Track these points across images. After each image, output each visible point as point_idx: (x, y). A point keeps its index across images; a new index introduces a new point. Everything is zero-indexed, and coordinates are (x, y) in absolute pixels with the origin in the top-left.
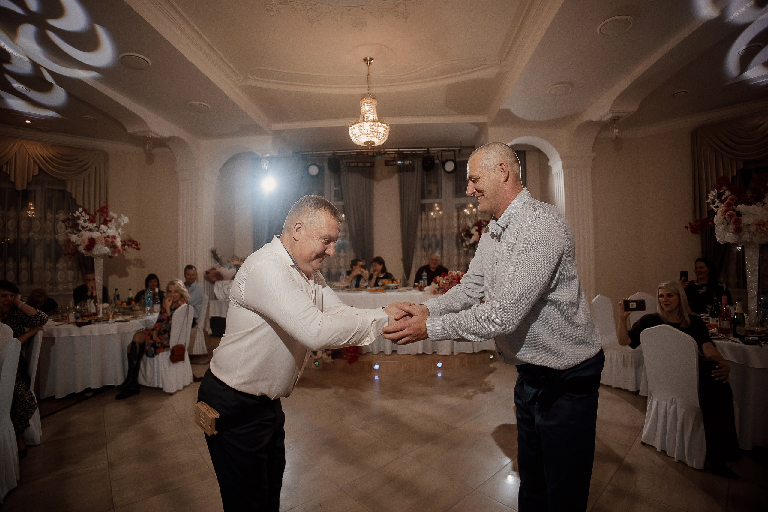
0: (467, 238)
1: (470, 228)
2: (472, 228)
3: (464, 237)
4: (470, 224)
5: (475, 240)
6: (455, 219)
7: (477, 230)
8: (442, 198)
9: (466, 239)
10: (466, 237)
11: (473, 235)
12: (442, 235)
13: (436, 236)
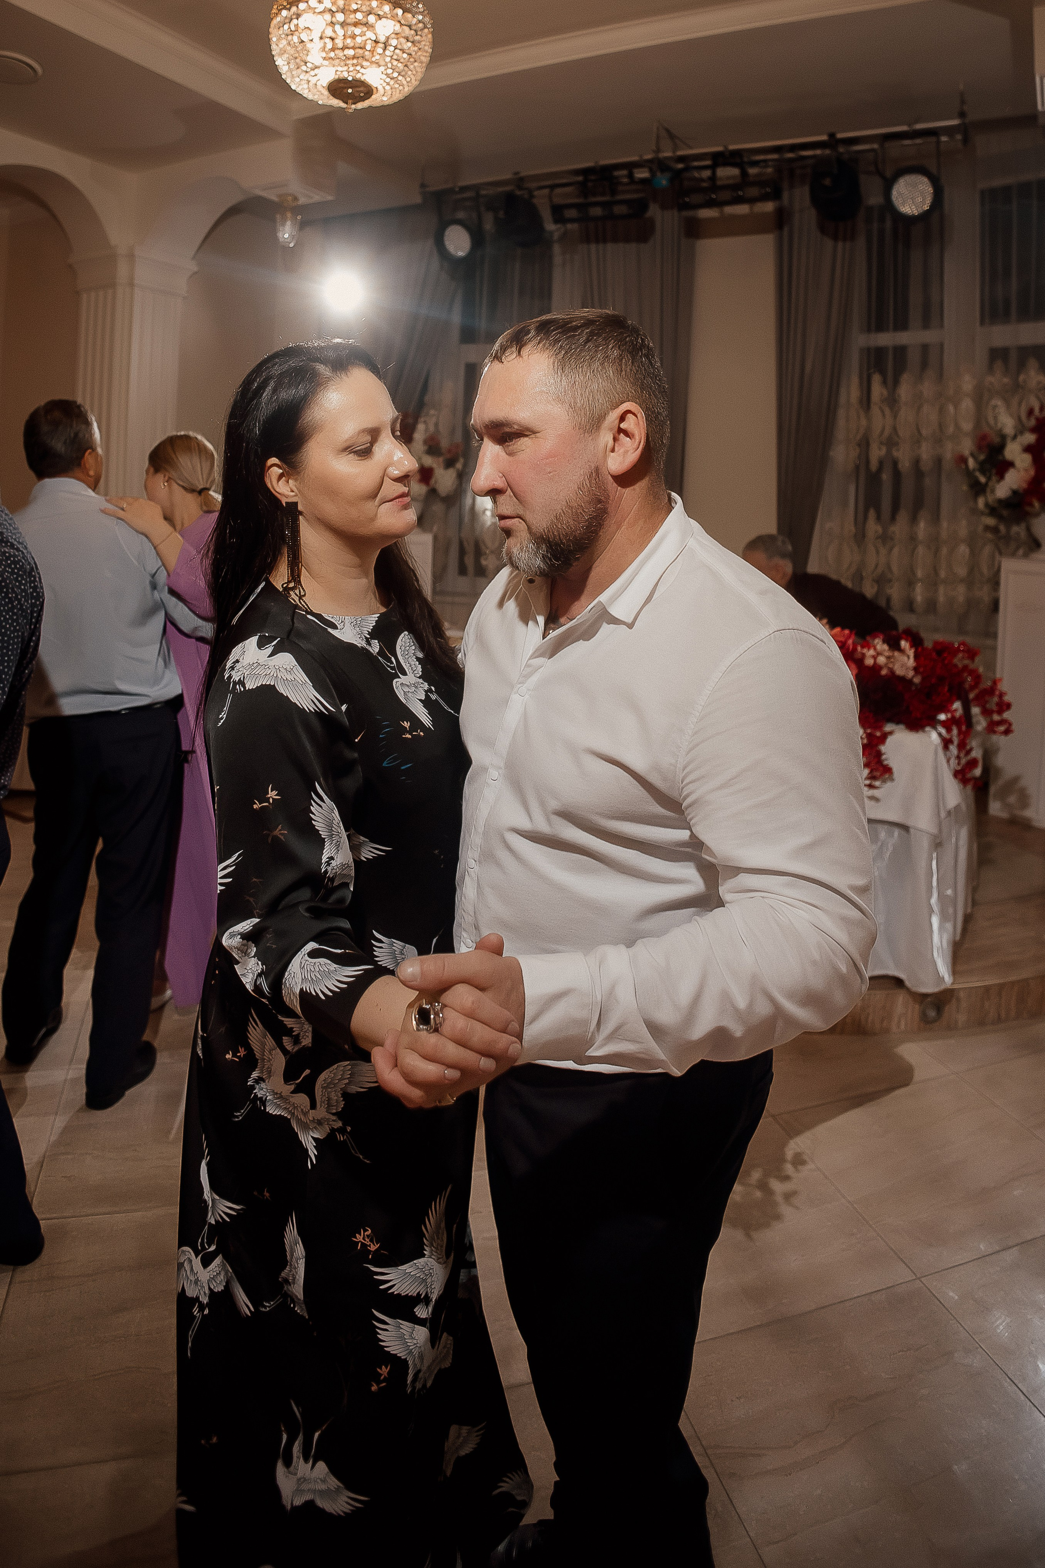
0: (989, 479)
1: (1003, 437)
2: (1015, 437)
3: (977, 474)
4: (1007, 423)
5: (1015, 487)
6: (967, 404)
7: (1028, 449)
8: (942, 326)
9: (983, 480)
10: (983, 471)
11: (1010, 464)
12: (917, 462)
13: (895, 463)
